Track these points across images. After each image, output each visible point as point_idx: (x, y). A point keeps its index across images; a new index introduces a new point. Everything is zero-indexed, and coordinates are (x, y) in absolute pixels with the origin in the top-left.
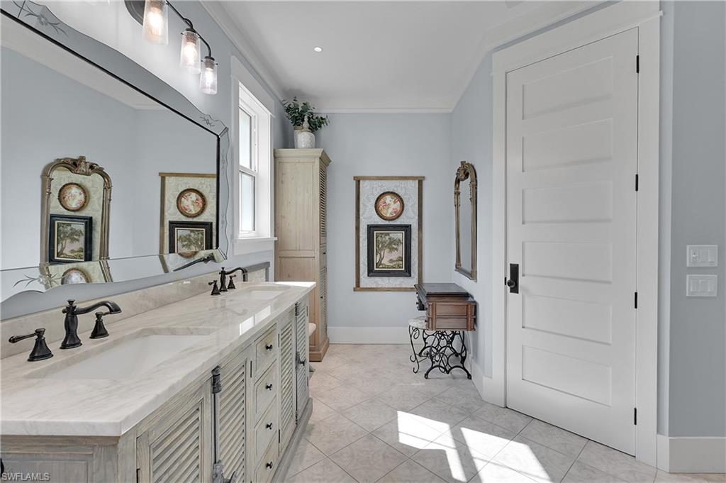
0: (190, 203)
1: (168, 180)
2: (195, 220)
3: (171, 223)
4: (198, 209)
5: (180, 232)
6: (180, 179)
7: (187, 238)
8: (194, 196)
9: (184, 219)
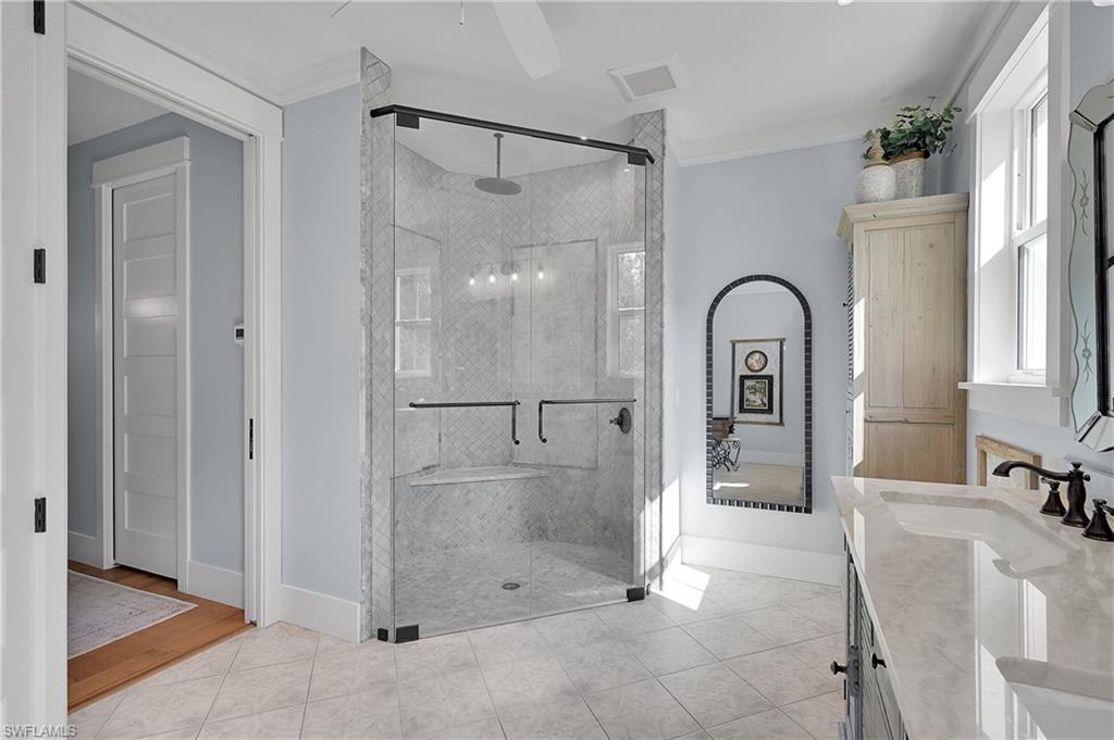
0: (755, 361)
1: (737, 345)
2: (759, 373)
3: (741, 376)
4: (761, 366)
5: (748, 383)
6: (746, 344)
7: (753, 387)
8: (757, 356)
9: (750, 373)
